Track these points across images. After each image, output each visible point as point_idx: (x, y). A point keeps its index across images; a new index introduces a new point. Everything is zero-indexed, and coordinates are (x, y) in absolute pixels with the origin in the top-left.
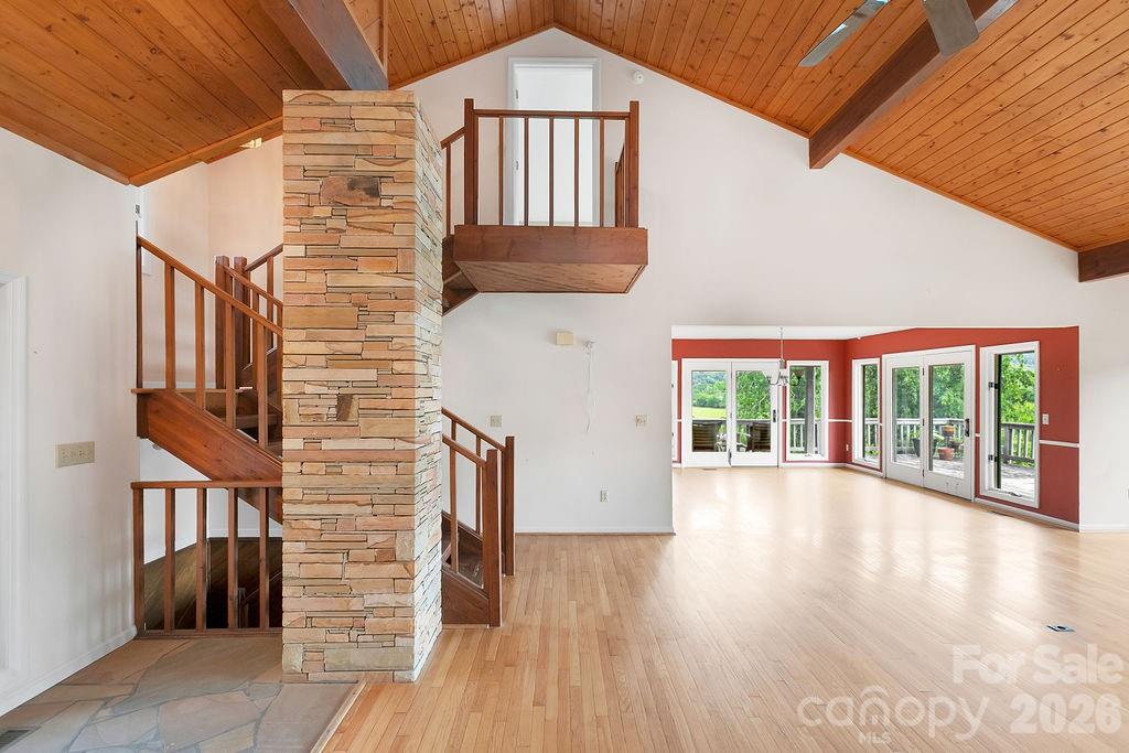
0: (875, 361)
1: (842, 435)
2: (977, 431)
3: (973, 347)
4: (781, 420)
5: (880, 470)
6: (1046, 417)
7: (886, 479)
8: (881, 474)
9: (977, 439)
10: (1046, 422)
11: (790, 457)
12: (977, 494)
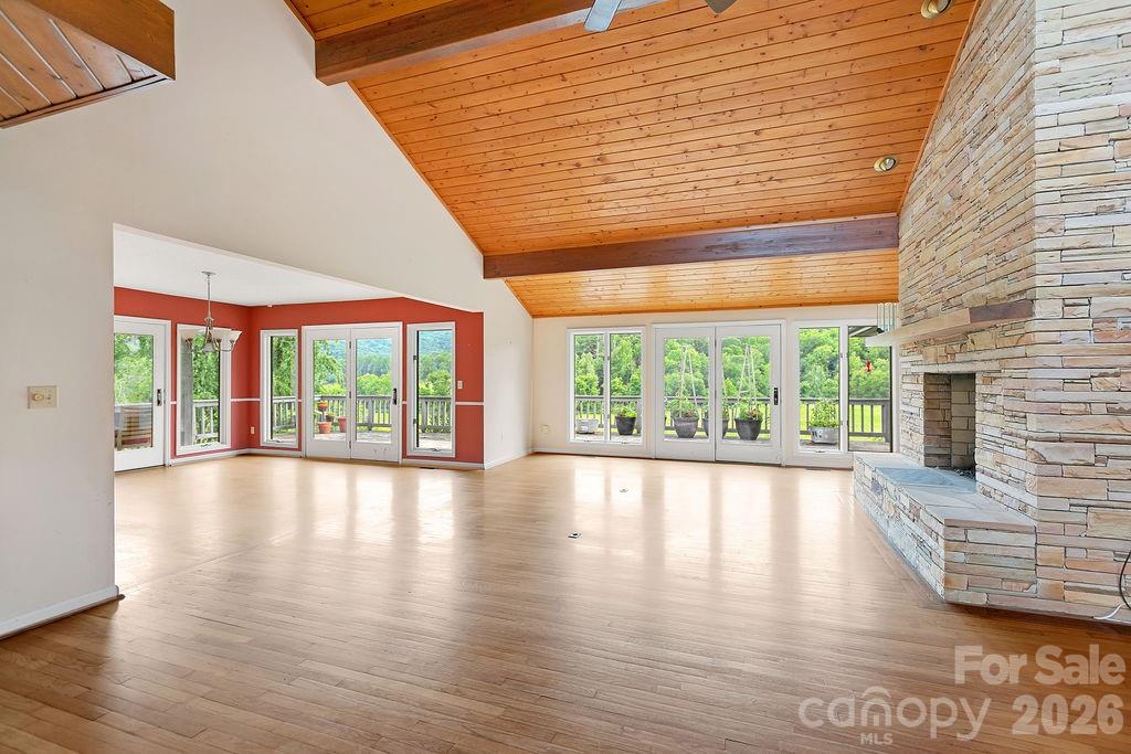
0: (293, 333)
1: (248, 417)
2: (404, 399)
3: (400, 324)
4: (170, 403)
5: (299, 449)
6: (460, 382)
7: (306, 458)
8: (298, 453)
9: (404, 407)
10: (460, 387)
11: (181, 450)
12: (404, 455)
